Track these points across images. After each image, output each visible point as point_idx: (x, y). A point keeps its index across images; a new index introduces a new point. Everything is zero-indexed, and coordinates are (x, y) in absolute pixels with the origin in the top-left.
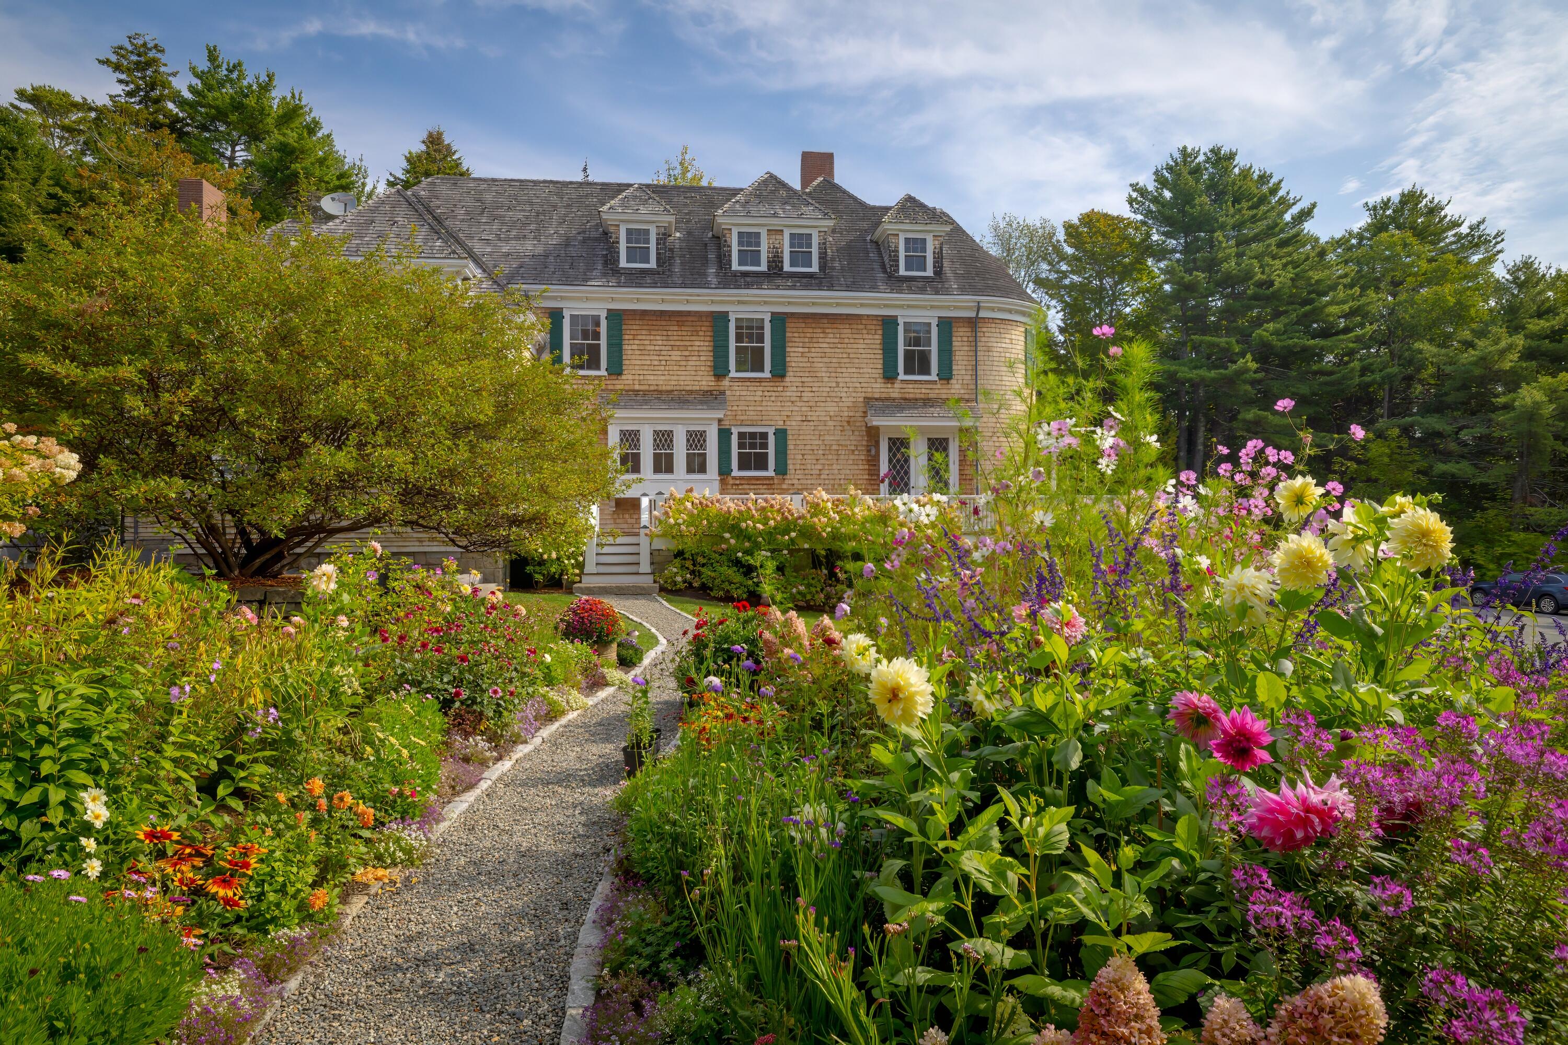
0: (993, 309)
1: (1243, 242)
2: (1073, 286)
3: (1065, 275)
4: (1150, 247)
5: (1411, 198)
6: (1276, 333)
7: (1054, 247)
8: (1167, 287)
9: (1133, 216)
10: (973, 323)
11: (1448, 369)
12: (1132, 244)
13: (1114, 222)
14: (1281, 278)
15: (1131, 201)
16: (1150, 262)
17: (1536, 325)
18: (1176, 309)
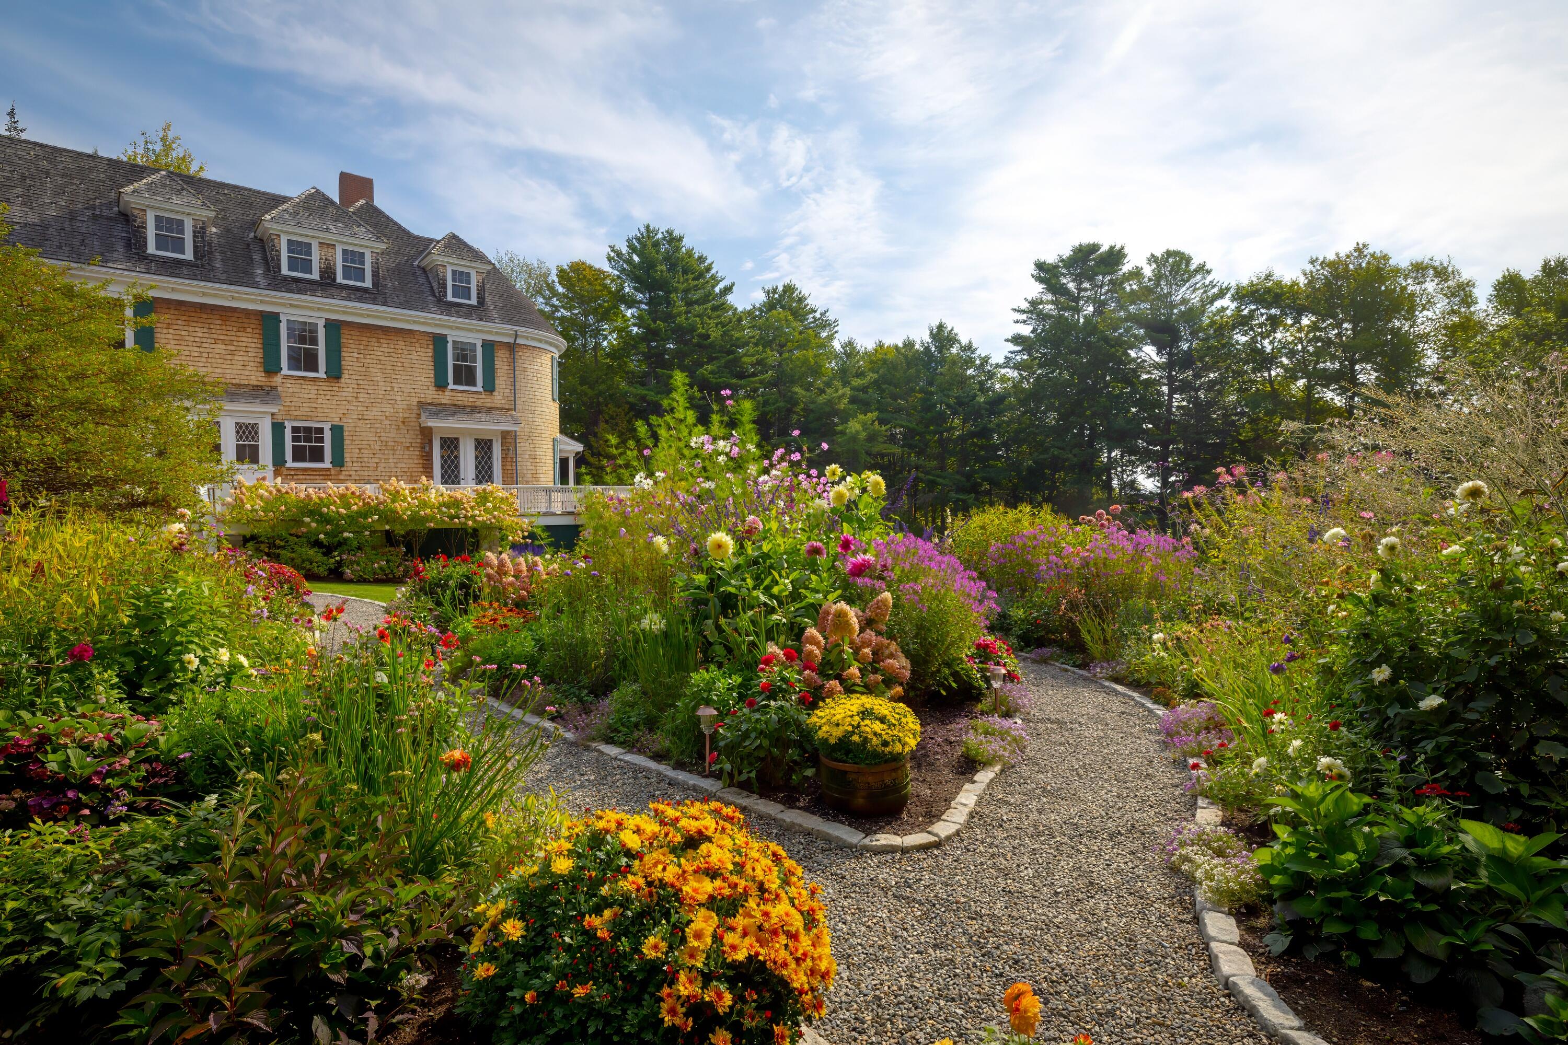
0: (527, 338)
1: (689, 304)
2: (563, 319)
3: (556, 309)
4: (624, 295)
5: (789, 289)
6: (712, 372)
7: (548, 285)
8: (635, 329)
9: (611, 270)
10: (512, 348)
11: (812, 406)
12: (610, 292)
13: (598, 274)
14: (715, 334)
15: (610, 259)
16: (623, 307)
17: (856, 382)
18: (643, 347)
